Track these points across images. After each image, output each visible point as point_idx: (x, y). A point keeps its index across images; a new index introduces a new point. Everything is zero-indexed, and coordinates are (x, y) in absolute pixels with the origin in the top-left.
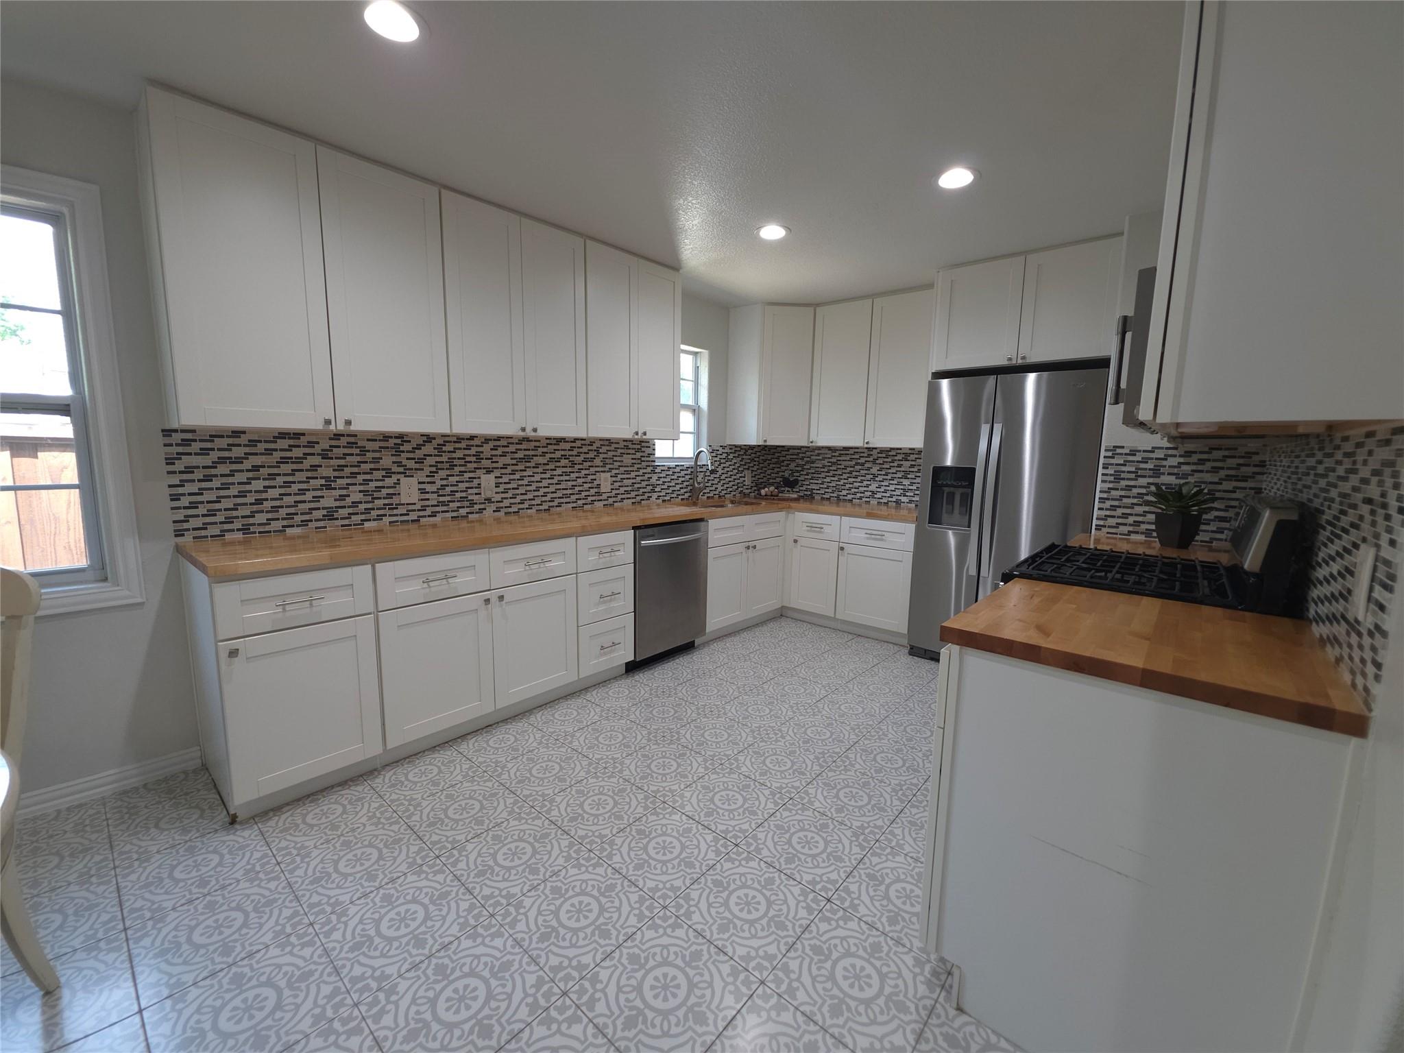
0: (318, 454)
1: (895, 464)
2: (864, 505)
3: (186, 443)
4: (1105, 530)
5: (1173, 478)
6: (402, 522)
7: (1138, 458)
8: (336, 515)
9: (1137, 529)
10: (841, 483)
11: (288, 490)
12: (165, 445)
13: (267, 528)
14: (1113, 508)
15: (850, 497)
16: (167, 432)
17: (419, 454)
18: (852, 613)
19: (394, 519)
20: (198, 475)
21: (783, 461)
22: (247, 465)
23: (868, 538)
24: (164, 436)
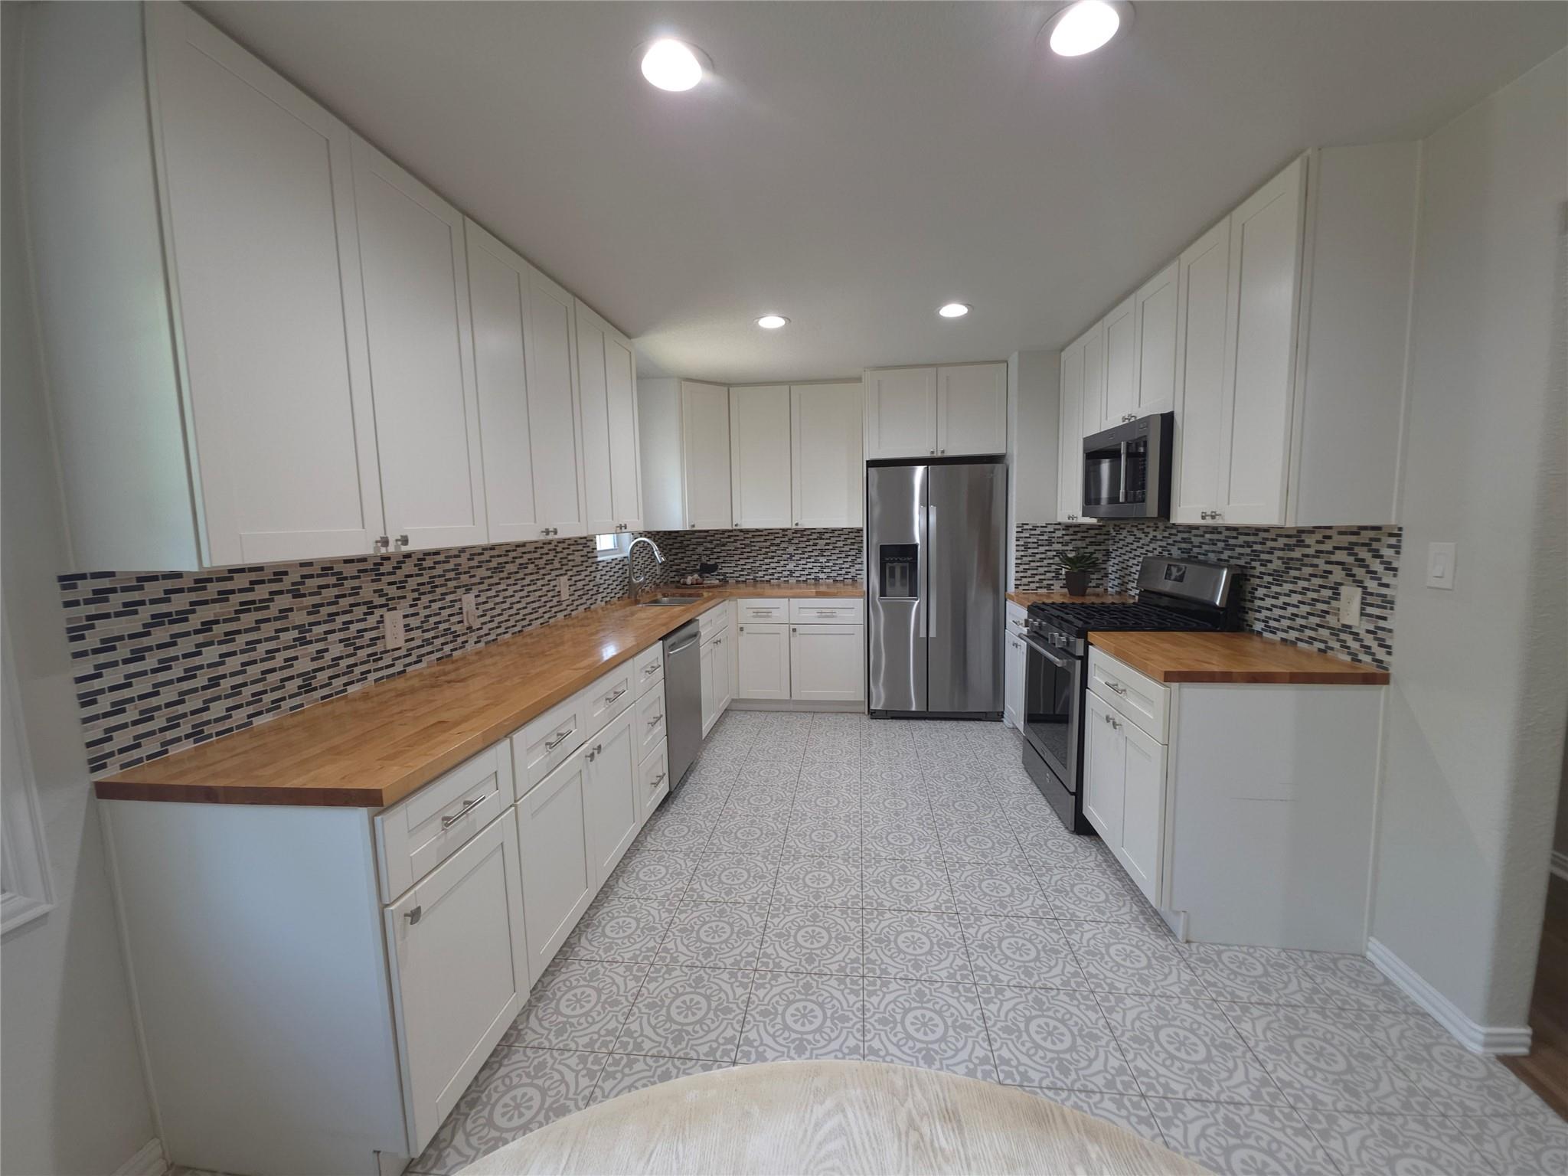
0: (288, 591)
1: (811, 543)
2: (783, 585)
3: (101, 596)
4: (1021, 588)
5: (1060, 545)
6: (388, 677)
7: (1038, 532)
8: (314, 683)
9: (1041, 584)
10: (757, 564)
11: (252, 656)
12: (67, 604)
13: (227, 724)
14: (1025, 570)
15: (767, 578)
16: (68, 581)
17: (400, 575)
18: (805, 692)
19: (380, 674)
20: (123, 651)
21: (688, 545)
22: (195, 622)
23: (819, 617)
24: (64, 588)
